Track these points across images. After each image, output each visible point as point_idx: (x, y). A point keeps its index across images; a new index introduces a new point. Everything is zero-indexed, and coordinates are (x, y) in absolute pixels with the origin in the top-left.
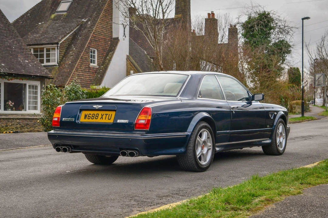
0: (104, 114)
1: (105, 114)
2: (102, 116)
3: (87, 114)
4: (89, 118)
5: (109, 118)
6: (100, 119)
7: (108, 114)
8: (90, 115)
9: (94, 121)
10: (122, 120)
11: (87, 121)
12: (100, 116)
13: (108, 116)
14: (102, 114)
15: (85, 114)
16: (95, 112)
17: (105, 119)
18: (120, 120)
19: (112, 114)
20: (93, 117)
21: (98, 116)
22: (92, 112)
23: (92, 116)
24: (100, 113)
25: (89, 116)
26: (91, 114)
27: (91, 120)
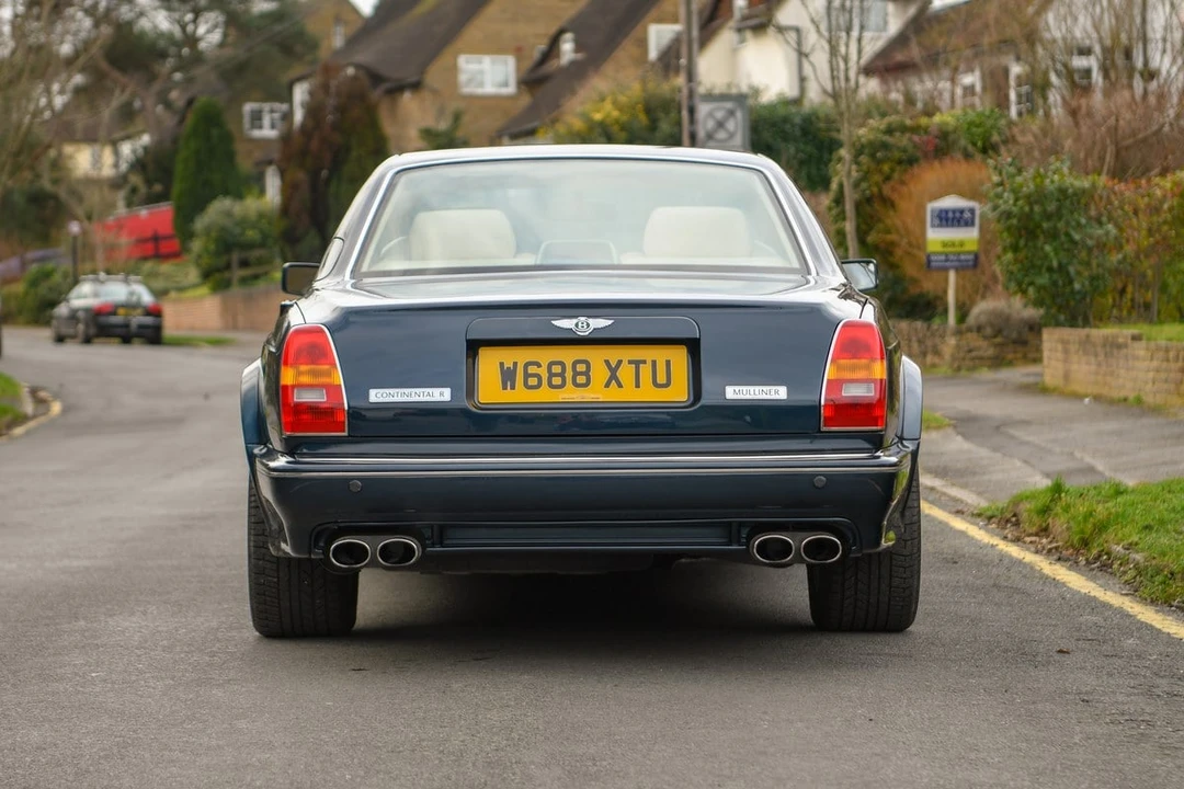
0: (620, 362)
1: (630, 362)
2: (613, 371)
3: (515, 364)
4: (533, 381)
5: (661, 379)
6: (607, 385)
7: (644, 362)
8: (532, 369)
9: (570, 395)
10: (752, 388)
11: (520, 396)
12: (600, 374)
13: (646, 370)
14: (607, 362)
15: (502, 364)
16: (568, 355)
17: (638, 386)
18: (737, 388)
19: (668, 363)
20: (557, 377)
21: (587, 374)
22: (545, 355)
23: (551, 375)
24: (597, 357)
25: (527, 376)
26: (539, 365)
27: (545, 396)
